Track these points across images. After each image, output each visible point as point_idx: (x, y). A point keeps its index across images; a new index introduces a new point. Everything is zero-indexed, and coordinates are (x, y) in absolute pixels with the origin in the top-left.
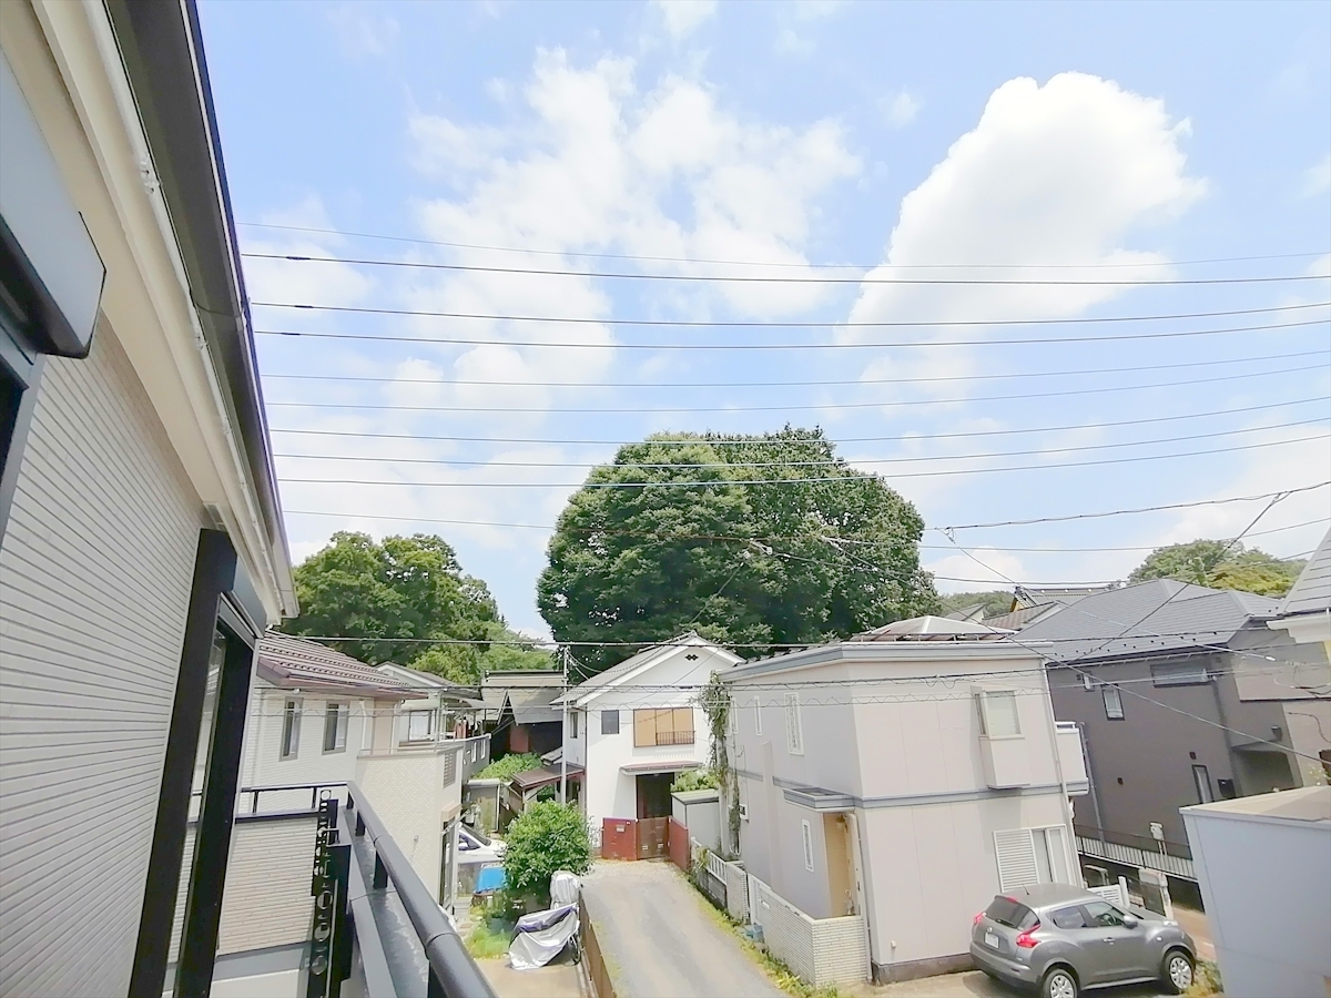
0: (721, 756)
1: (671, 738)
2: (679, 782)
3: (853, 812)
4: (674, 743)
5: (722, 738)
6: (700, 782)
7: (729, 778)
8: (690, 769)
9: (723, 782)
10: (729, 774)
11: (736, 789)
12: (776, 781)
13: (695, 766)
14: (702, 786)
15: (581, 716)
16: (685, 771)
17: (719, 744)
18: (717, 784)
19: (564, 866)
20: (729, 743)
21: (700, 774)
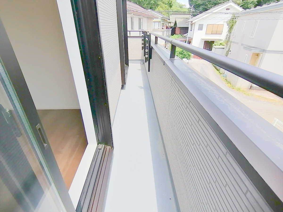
0: (229, 38)
1: (216, 32)
2: (215, 43)
3: (262, 53)
4: (216, 34)
5: (230, 33)
6: (221, 44)
7: (229, 43)
8: (219, 41)
9: (227, 44)
10: (229, 42)
11: (230, 46)
12: (242, 44)
13: (220, 40)
14: (221, 45)
15: (193, 25)
16: (217, 41)
17: (229, 34)
18: (225, 45)
19: (185, 58)
20: (232, 34)
21: (221, 42)
